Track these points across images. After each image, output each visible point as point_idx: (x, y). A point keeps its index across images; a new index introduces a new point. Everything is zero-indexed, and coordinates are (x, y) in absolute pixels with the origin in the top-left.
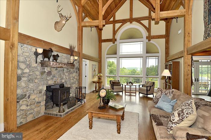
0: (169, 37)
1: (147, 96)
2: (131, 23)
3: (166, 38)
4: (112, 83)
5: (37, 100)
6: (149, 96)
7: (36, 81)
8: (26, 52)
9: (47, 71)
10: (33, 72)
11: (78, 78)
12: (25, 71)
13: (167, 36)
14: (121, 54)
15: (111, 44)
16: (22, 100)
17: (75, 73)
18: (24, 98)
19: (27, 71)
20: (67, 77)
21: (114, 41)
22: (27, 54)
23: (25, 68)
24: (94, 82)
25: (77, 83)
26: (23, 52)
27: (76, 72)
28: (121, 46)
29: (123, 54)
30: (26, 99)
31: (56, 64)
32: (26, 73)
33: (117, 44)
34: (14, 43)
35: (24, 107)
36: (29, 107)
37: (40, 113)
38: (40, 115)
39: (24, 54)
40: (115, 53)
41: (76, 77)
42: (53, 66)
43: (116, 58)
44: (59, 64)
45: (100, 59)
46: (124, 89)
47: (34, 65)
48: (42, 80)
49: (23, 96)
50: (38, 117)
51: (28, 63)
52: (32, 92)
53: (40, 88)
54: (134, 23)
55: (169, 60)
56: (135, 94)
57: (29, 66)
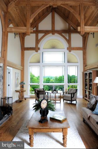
0: (86, 49)
1: (72, 102)
2: (53, 34)
3: (84, 50)
4: (37, 92)
6: (73, 102)
13: (84, 49)
15: (34, 52)
21: (37, 50)
24: (17, 91)
33: (40, 53)
43: (40, 66)
45: (22, 67)
46: (49, 97)
54: (56, 34)
55: (88, 69)
56: (59, 101)
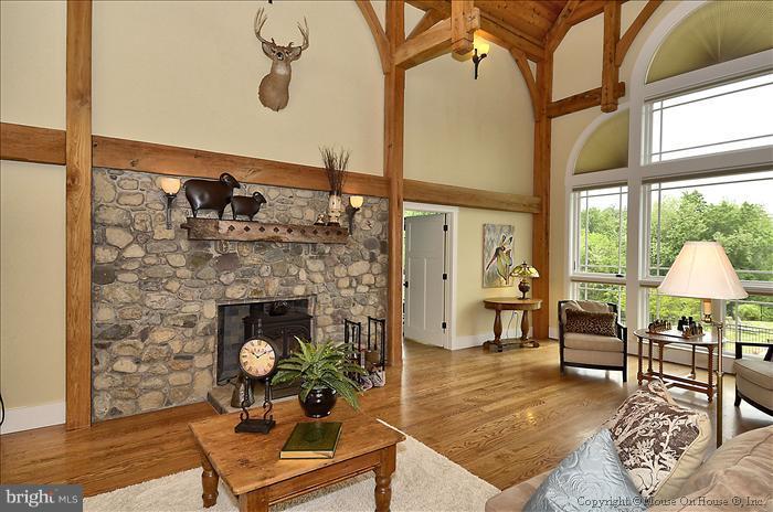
5: (176, 347)
7: (174, 285)
8: (129, 195)
9: (215, 255)
10: (157, 255)
11: (384, 283)
12: (128, 254)
14: (655, 159)
15: (594, 117)
16: (118, 343)
17: (361, 262)
18: (125, 336)
19: (136, 251)
20: (319, 278)
21: (610, 98)
22: (136, 200)
23: (129, 245)
24: (486, 305)
25: (373, 300)
26: (120, 195)
27: (367, 257)
28: (656, 116)
29: (666, 158)
30: (131, 342)
31: (247, 229)
32: (133, 259)
33: (628, 110)
34: (77, 171)
35: (126, 365)
36: (144, 368)
37: (188, 393)
38: (190, 400)
39: (122, 200)
40: (621, 162)
41: (368, 279)
42: (230, 237)
43: (626, 184)
44: (262, 229)
47: (162, 232)
48: (196, 282)
49: (121, 332)
50: (184, 403)
51: (137, 227)
52: (155, 319)
53: (192, 308)
57: (143, 238)
